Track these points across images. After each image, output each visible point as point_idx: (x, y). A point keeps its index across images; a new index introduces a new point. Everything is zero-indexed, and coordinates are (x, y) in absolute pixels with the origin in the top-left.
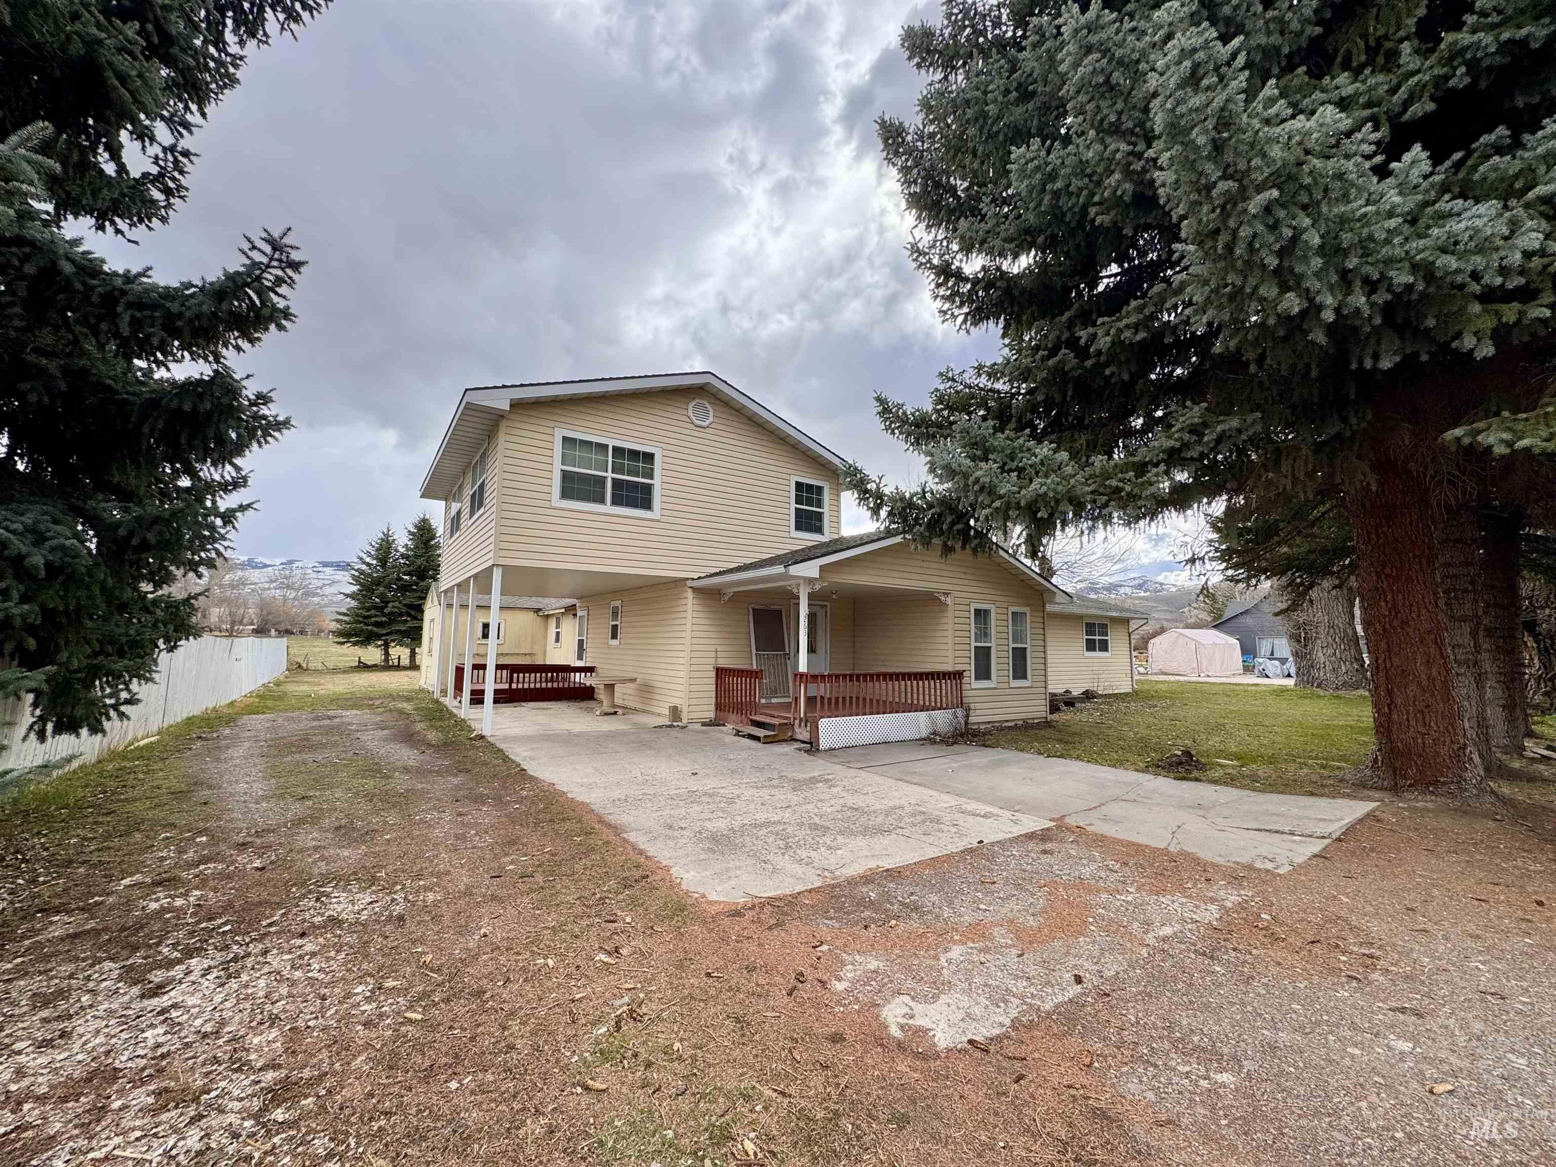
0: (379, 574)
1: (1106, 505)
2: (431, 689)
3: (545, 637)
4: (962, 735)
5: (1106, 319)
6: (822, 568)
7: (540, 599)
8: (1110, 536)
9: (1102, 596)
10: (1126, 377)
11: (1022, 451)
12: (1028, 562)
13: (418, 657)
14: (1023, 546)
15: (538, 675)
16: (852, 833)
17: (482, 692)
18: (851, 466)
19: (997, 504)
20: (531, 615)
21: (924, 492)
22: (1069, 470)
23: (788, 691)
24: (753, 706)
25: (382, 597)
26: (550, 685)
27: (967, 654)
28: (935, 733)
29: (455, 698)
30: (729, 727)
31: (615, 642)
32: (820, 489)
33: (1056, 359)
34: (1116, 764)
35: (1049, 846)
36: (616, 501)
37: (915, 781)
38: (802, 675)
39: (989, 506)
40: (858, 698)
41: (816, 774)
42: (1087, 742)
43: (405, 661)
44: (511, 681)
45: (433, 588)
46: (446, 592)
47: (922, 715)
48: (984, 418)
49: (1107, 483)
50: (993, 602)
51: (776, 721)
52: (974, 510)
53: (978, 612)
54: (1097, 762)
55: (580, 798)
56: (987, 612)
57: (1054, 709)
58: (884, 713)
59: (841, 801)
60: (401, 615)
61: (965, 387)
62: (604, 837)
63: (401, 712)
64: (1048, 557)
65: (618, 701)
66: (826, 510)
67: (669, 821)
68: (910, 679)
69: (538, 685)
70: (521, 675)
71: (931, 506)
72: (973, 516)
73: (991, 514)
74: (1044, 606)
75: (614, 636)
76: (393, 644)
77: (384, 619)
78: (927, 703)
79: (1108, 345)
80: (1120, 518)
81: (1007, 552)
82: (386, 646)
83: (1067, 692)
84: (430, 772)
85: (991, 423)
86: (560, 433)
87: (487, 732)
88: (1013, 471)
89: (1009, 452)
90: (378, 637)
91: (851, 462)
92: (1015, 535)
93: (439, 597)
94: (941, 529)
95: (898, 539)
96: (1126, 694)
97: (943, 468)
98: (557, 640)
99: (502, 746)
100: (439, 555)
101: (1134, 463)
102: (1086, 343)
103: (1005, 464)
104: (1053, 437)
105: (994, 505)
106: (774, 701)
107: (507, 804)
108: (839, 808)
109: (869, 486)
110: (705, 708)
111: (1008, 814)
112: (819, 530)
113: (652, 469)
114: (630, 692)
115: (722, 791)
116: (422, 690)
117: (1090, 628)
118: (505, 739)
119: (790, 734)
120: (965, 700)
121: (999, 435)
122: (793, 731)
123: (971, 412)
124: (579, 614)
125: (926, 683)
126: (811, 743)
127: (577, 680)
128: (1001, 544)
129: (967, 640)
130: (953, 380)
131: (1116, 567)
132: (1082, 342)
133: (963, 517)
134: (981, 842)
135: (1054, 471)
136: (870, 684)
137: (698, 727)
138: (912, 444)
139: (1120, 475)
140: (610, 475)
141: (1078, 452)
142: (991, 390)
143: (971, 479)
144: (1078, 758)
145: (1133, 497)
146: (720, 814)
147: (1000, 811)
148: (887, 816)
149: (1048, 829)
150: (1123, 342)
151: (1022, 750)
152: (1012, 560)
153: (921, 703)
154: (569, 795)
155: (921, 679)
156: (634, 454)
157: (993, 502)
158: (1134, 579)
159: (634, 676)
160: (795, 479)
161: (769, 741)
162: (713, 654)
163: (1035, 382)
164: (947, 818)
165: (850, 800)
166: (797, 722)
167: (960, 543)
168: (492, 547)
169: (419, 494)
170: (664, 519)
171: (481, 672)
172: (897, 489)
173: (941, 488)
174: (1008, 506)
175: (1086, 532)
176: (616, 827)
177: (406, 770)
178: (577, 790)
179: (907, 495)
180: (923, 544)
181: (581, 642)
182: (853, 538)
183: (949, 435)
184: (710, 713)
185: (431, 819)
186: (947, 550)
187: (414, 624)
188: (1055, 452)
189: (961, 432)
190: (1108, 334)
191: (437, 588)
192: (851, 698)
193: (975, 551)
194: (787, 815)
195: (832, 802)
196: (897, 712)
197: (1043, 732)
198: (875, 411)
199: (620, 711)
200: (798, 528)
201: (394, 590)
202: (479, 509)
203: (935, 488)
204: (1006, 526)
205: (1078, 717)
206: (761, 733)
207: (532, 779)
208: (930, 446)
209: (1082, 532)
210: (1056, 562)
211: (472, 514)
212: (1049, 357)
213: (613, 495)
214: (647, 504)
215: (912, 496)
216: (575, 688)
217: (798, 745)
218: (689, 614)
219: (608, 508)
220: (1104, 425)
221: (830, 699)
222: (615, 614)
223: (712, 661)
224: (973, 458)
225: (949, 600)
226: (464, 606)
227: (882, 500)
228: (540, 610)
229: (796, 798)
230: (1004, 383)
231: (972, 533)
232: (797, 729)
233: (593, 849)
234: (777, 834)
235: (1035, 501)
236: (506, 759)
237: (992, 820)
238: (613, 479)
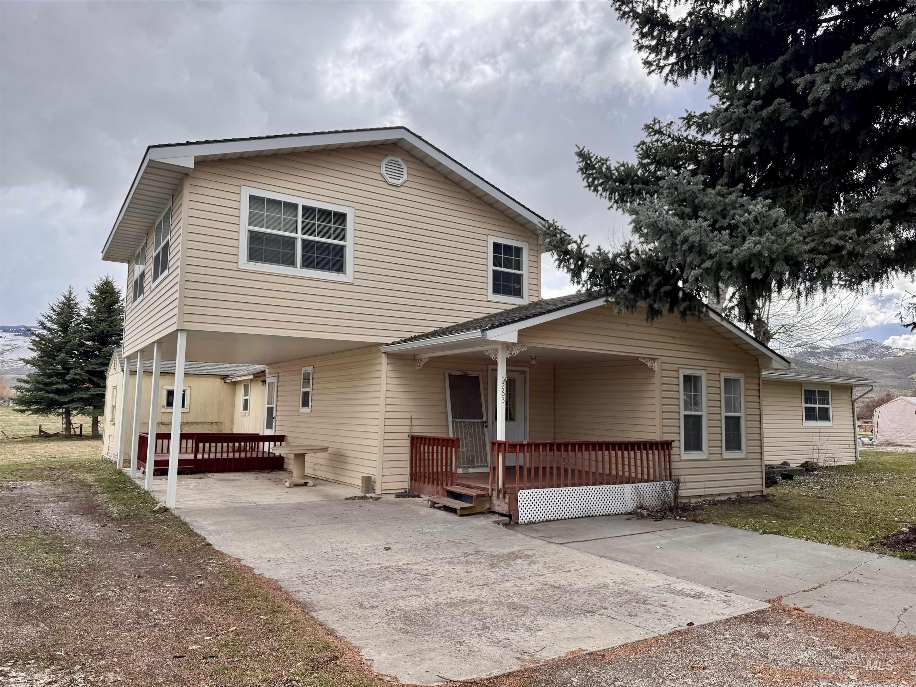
0: (62, 340)
1: (826, 264)
2: (113, 459)
3: (233, 405)
4: (671, 510)
5: (825, 65)
6: (521, 333)
7: (228, 365)
8: (830, 298)
9: (824, 361)
10: (846, 127)
11: (734, 208)
12: (742, 326)
13: (100, 426)
14: (736, 309)
15: (225, 445)
16: (554, 614)
17: (166, 463)
18: (550, 226)
19: (707, 264)
20: (218, 382)
21: (629, 253)
22: (785, 227)
23: (486, 461)
24: (451, 477)
25: (63, 363)
26: (237, 455)
27: (675, 422)
28: (642, 507)
29: (139, 469)
30: (424, 499)
31: (306, 410)
32: (518, 251)
33: (771, 109)
34: (836, 542)
35: (764, 629)
36: (307, 263)
37: (620, 558)
38: (500, 444)
39: (699, 266)
40: (558, 468)
41: (515, 549)
42: (806, 517)
43: (87, 430)
44: (197, 452)
45: (115, 354)
46: (129, 358)
47: (628, 488)
48: (694, 173)
49: (826, 241)
50: (704, 368)
51: (473, 492)
52: (682, 271)
53: (687, 378)
54: (816, 539)
55: (267, 575)
56: (697, 379)
57: (771, 481)
58: (587, 484)
59: (542, 579)
60: (83, 381)
61: (673, 139)
62: (292, 615)
63: (83, 483)
64: (764, 319)
65: (308, 471)
66: (525, 272)
67: (360, 600)
68: (614, 449)
69: (225, 456)
70: (207, 445)
71: (635, 267)
72: (681, 277)
73: (701, 276)
74: (759, 372)
75: (305, 403)
76: (74, 412)
77: (65, 386)
78: (633, 475)
79: (826, 94)
80: (840, 278)
81: (719, 315)
82: (68, 414)
83: (785, 463)
84: (112, 546)
85: (700, 178)
86: (246, 192)
87: (171, 504)
88: (724, 229)
89: (720, 208)
90: (60, 405)
91: (551, 222)
92: (728, 296)
93: (122, 363)
94: (647, 291)
95: (601, 302)
96: (849, 467)
97: (648, 226)
98: (246, 408)
99: (187, 520)
100: (122, 320)
101: (856, 220)
102: (804, 91)
103: (716, 221)
104: (768, 192)
105: (704, 265)
106: (471, 470)
107: (190, 581)
108: (540, 587)
109: (569, 247)
110: (400, 478)
111: (721, 594)
112: (518, 293)
113: (344, 230)
114: (323, 462)
115: (416, 567)
116: (104, 461)
117: (810, 396)
118: (190, 512)
119: (488, 506)
120: (674, 472)
121: (710, 191)
122: (491, 502)
123: (680, 166)
124: (269, 380)
125: (632, 453)
126: (510, 516)
127: (266, 450)
128: (714, 306)
129: (675, 408)
130: (660, 132)
131: (837, 331)
132: (800, 89)
133: (672, 278)
134: (690, 624)
135: (770, 229)
136: (572, 454)
137: (392, 498)
138: (616, 202)
139: (840, 233)
140: (300, 236)
141: (795, 208)
142: (702, 143)
143: (679, 238)
144: (797, 535)
145: (853, 255)
146: (415, 593)
147: (713, 592)
148: (590, 595)
149: (763, 611)
150: (844, 90)
151: (734, 526)
152: (724, 323)
153: (627, 474)
154: (256, 572)
155: (627, 449)
156: (325, 214)
157: (703, 262)
158: (858, 342)
159: (325, 444)
160: (492, 240)
161: (465, 513)
162: (408, 422)
163: (747, 132)
164: (654, 598)
165: (552, 578)
166: (495, 493)
167: (668, 305)
168: (176, 311)
169: (101, 256)
170: (357, 282)
171: (166, 441)
172: (599, 249)
173: (647, 247)
174: (719, 267)
175: (804, 294)
176: (303, 606)
177: (87, 544)
178: (264, 566)
179: (610, 256)
180: (627, 307)
181: (270, 410)
182: (553, 301)
183: (656, 192)
184: (404, 484)
185: (112, 596)
186: (653, 313)
187: (98, 391)
188: (770, 208)
189: (669, 188)
190: (827, 82)
191: (120, 355)
192: (551, 468)
193: (683, 314)
194: (484, 593)
195: (532, 580)
196: (601, 484)
197: (758, 507)
198: (577, 168)
199: (311, 482)
200: (496, 290)
201: (77, 356)
202: (162, 272)
203: (640, 248)
204: (718, 288)
205: (796, 490)
206: (457, 504)
207: (219, 554)
208: (636, 204)
209: (800, 294)
210: (773, 325)
211: (156, 277)
212: (762, 107)
213: (304, 257)
214: (339, 267)
215: (616, 256)
216: (263, 458)
217: (496, 518)
218: (383, 380)
219: (298, 271)
220: (824, 179)
221: (529, 469)
222: (306, 380)
223: (407, 429)
224: (682, 216)
225: (656, 367)
226: (149, 373)
227: (583, 261)
228: (227, 376)
229: (493, 575)
230: (715, 134)
231: (681, 294)
232: (495, 502)
233: (280, 629)
234: (474, 613)
235: (749, 261)
236: (191, 533)
237: (702, 601)
238: (304, 241)
